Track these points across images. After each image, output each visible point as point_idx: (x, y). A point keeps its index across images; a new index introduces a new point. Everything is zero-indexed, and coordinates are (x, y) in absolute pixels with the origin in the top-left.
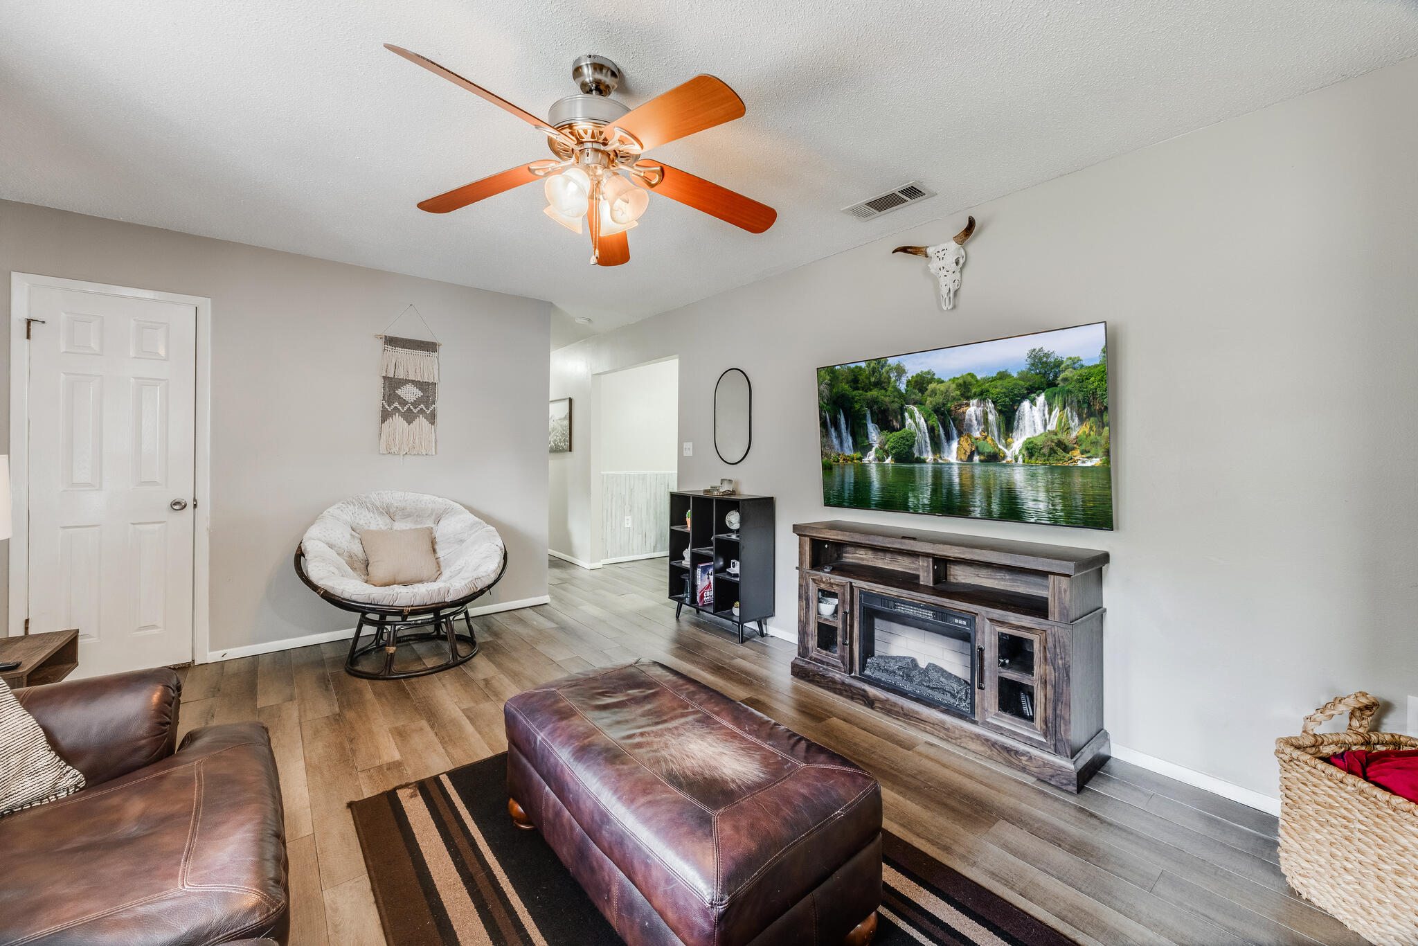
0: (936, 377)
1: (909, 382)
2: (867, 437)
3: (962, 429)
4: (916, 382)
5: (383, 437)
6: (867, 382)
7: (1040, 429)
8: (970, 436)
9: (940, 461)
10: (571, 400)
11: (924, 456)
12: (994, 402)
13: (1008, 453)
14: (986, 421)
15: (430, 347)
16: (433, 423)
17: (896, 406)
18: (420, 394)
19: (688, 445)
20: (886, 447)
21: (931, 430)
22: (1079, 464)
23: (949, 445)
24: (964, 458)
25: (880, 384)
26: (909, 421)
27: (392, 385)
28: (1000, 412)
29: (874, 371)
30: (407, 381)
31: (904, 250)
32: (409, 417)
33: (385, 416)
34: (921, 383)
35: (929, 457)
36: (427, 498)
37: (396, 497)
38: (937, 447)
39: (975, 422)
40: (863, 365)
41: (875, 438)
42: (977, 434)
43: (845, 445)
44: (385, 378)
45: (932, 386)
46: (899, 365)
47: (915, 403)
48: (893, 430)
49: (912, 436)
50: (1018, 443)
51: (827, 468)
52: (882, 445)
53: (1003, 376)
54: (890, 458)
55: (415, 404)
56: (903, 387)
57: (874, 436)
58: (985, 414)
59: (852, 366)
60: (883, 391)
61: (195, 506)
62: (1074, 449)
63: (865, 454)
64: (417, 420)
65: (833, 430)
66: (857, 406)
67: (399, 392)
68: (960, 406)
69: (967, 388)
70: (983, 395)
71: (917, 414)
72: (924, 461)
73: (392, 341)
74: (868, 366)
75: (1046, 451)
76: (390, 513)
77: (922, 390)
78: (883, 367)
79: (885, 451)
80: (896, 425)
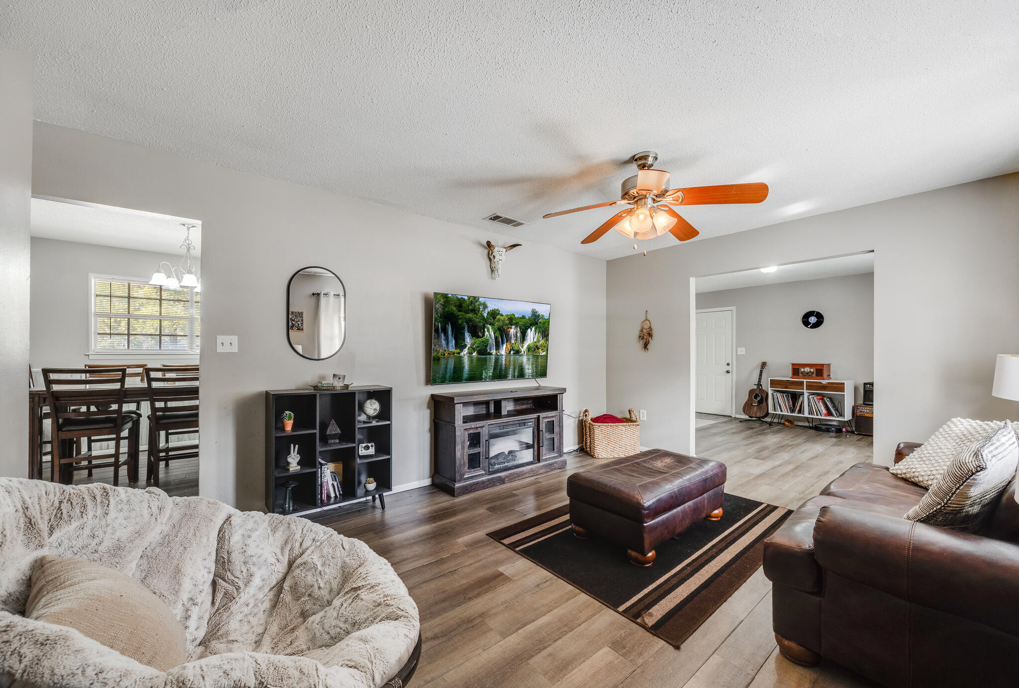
0: (500, 313)
1: (488, 312)
2: (464, 341)
3: (508, 339)
4: (492, 313)
6: (467, 308)
7: (532, 341)
8: (510, 342)
9: (498, 354)
11: (492, 351)
12: (520, 328)
13: (522, 350)
14: (517, 335)
17: (481, 324)
20: (474, 346)
21: (496, 338)
22: (541, 354)
23: (503, 346)
24: (508, 352)
25: (474, 311)
26: (487, 333)
28: (521, 332)
29: (472, 303)
34: (494, 314)
35: (494, 352)
38: (498, 347)
39: (513, 336)
40: (466, 298)
41: (469, 341)
42: (513, 342)
43: (450, 345)
45: (498, 317)
46: (485, 303)
47: (490, 324)
48: (478, 337)
49: (487, 341)
50: (525, 346)
52: (472, 345)
53: (524, 317)
54: (475, 353)
56: (485, 315)
57: (468, 340)
58: (517, 333)
59: (460, 297)
60: (475, 315)
62: (540, 348)
63: (462, 351)
66: (460, 322)
68: (508, 328)
69: (512, 320)
70: (516, 324)
71: (491, 330)
72: (491, 354)
74: (469, 299)
75: (533, 349)
77: (494, 318)
78: (476, 301)
79: (473, 349)
80: (480, 334)
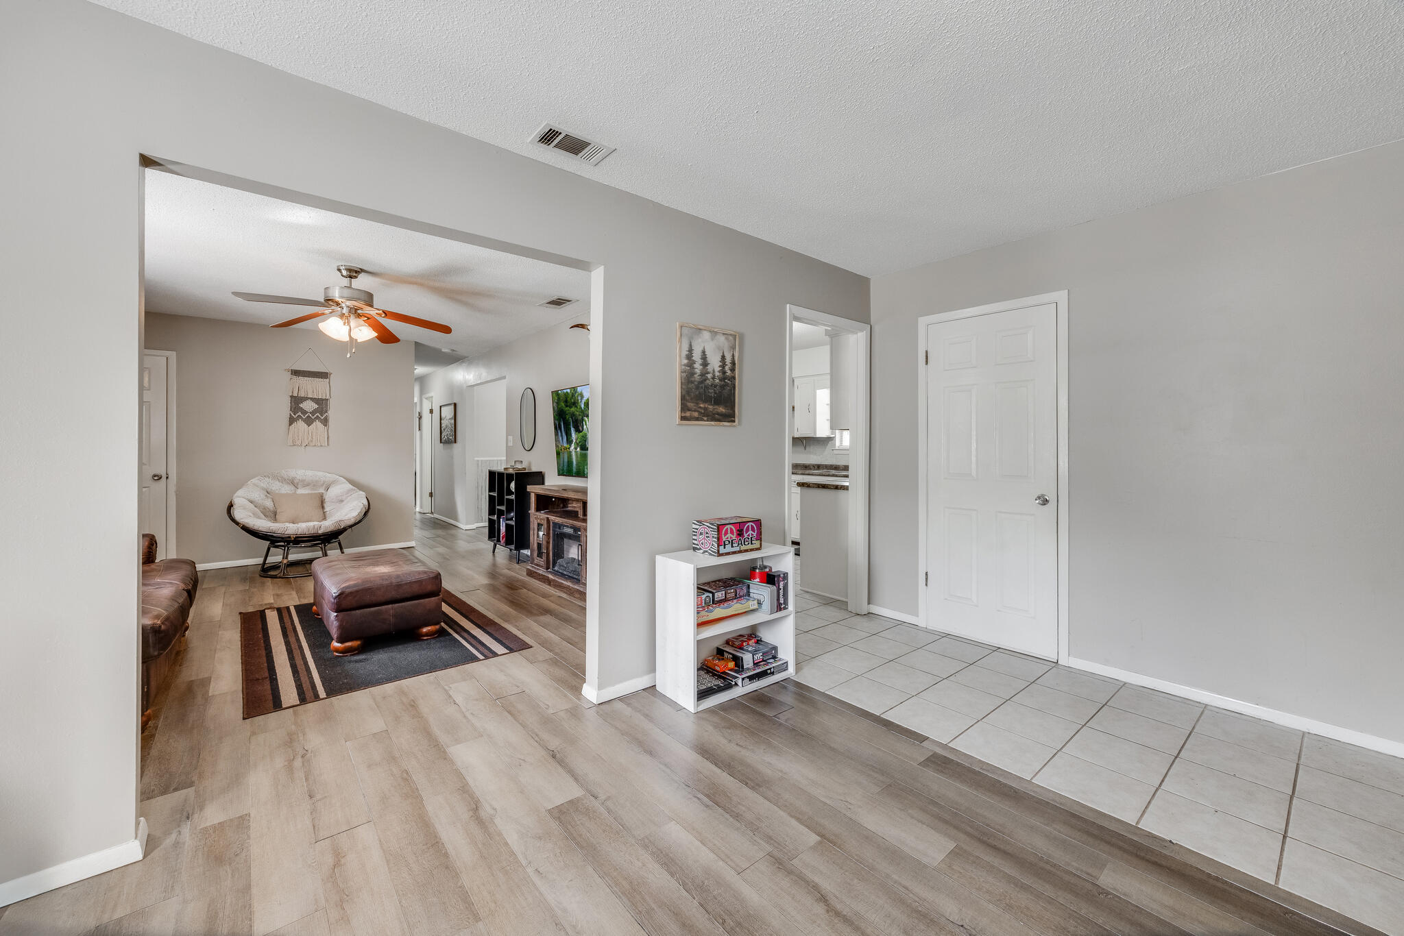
1: (584, 403)
2: (571, 436)
5: (291, 435)
6: (570, 401)
10: (455, 405)
15: (324, 375)
16: (325, 426)
17: (581, 417)
18: (316, 406)
19: (510, 438)
20: (578, 441)
25: (575, 404)
26: (584, 426)
27: (296, 401)
29: (573, 395)
30: (306, 399)
31: (577, 326)
32: (309, 422)
33: (292, 421)
36: (320, 474)
37: (299, 474)
40: (569, 391)
41: (574, 437)
43: (564, 440)
44: (292, 397)
46: (580, 392)
47: (585, 416)
48: (580, 432)
49: (585, 434)
51: (558, 454)
52: (576, 440)
54: (579, 448)
55: (313, 413)
56: (582, 406)
57: (574, 435)
59: (565, 391)
60: (576, 408)
61: (167, 478)
63: (571, 446)
64: (314, 423)
65: (559, 430)
66: (567, 417)
67: (301, 405)
71: (586, 422)
73: (296, 373)
74: (571, 392)
76: (293, 483)
77: (587, 408)
78: (575, 392)
79: (577, 444)
80: (581, 429)
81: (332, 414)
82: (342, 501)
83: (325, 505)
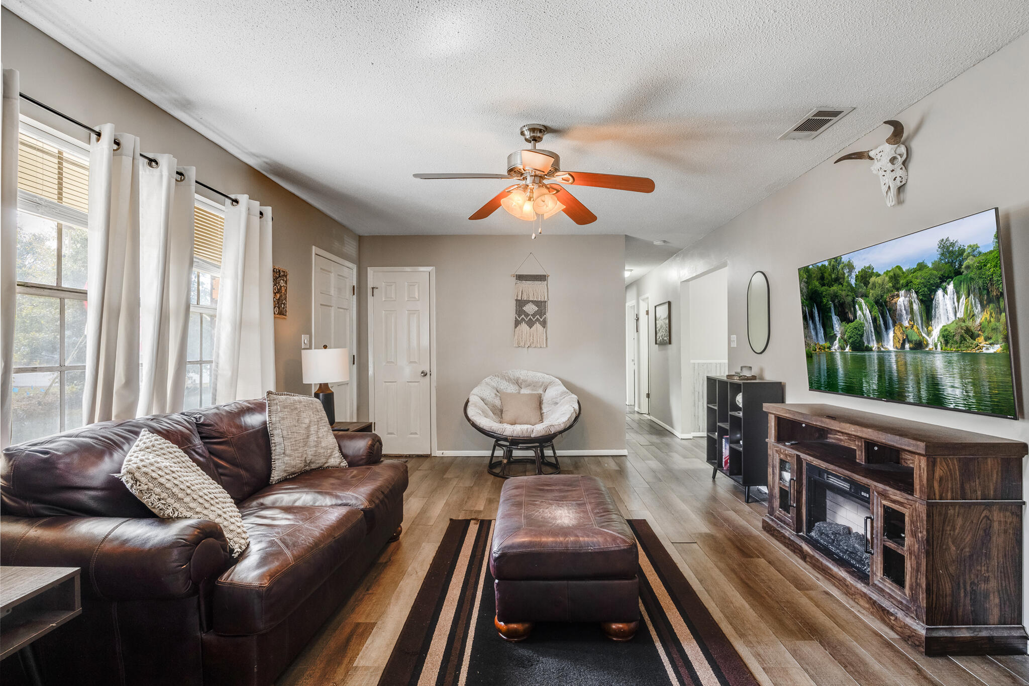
0: (875, 271)
1: (857, 276)
2: (833, 328)
3: (896, 319)
4: (862, 276)
5: (516, 337)
6: (830, 279)
7: (952, 317)
8: (901, 326)
9: (882, 349)
10: (669, 303)
11: (871, 345)
12: (917, 293)
13: (930, 340)
14: (912, 309)
15: (542, 278)
16: (544, 327)
17: (850, 299)
18: (536, 309)
19: (734, 337)
20: (846, 337)
21: (875, 320)
22: (984, 350)
23: (888, 334)
24: (899, 346)
25: (838, 280)
26: (859, 313)
27: (520, 304)
28: (921, 301)
29: (834, 268)
30: (528, 302)
32: (530, 324)
33: (517, 323)
34: (865, 276)
35: (874, 345)
36: (539, 374)
37: (523, 374)
38: (880, 337)
39: (904, 312)
40: (826, 263)
41: (838, 329)
42: (906, 323)
43: (819, 336)
44: (517, 300)
45: (873, 279)
46: (849, 261)
47: (862, 297)
48: (849, 321)
49: (862, 326)
50: (936, 330)
51: (809, 356)
52: (843, 334)
53: (921, 266)
54: (848, 346)
55: (534, 315)
56: (853, 282)
57: (838, 327)
58: (911, 303)
59: (820, 265)
60: (840, 286)
61: (430, 374)
62: (978, 336)
63: (832, 344)
64: (535, 325)
65: (811, 322)
66: (825, 301)
67: (524, 308)
68: (893, 296)
69: (898, 280)
70: (908, 286)
71: (864, 306)
72: (870, 350)
73: (520, 278)
74: (830, 264)
75: (957, 338)
76: (518, 383)
77: (866, 283)
78: (839, 264)
79: (845, 341)
80: (851, 316)
81: (550, 315)
82: (557, 403)
83: (543, 406)
